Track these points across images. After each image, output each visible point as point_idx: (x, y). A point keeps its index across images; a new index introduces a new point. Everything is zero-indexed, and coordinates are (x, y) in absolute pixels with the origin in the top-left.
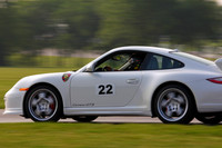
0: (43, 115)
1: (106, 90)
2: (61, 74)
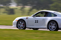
2: (26, 17)
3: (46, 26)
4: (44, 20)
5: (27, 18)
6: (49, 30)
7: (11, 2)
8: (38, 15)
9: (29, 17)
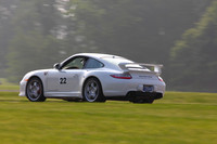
0: (34, 97)
1: (63, 81)
4: (77, 77)
8: (70, 65)
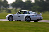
3: (24, 19)
4: (23, 16)
5: (14, 15)
6: (26, 21)
7: (9, 6)
9: (15, 14)
